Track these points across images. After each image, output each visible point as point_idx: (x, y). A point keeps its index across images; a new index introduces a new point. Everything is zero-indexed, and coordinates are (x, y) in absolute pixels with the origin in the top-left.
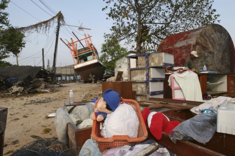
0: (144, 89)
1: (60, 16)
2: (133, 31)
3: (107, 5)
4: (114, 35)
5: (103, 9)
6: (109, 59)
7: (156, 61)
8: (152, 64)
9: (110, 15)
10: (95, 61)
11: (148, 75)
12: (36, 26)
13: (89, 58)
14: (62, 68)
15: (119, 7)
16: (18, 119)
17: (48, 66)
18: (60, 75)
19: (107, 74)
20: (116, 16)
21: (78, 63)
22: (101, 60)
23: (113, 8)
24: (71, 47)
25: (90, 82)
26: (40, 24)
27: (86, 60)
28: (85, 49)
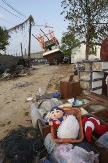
0: (88, 85)
1: (31, 19)
2: (83, 29)
3: (64, 10)
4: (70, 33)
5: (61, 14)
6: (67, 47)
7: (97, 67)
8: (94, 70)
9: (66, 18)
10: (57, 50)
11: (91, 77)
12: (15, 28)
13: (53, 48)
14: (34, 54)
15: (73, 11)
16: (9, 102)
17: (25, 53)
18: (34, 59)
19: (66, 59)
20: (71, 18)
21: (45, 52)
22: (61, 49)
23: (69, 12)
24: (40, 40)
25: (54, 64)
26: (18, 26)
27: (51, 49)
28: (50, 41)
